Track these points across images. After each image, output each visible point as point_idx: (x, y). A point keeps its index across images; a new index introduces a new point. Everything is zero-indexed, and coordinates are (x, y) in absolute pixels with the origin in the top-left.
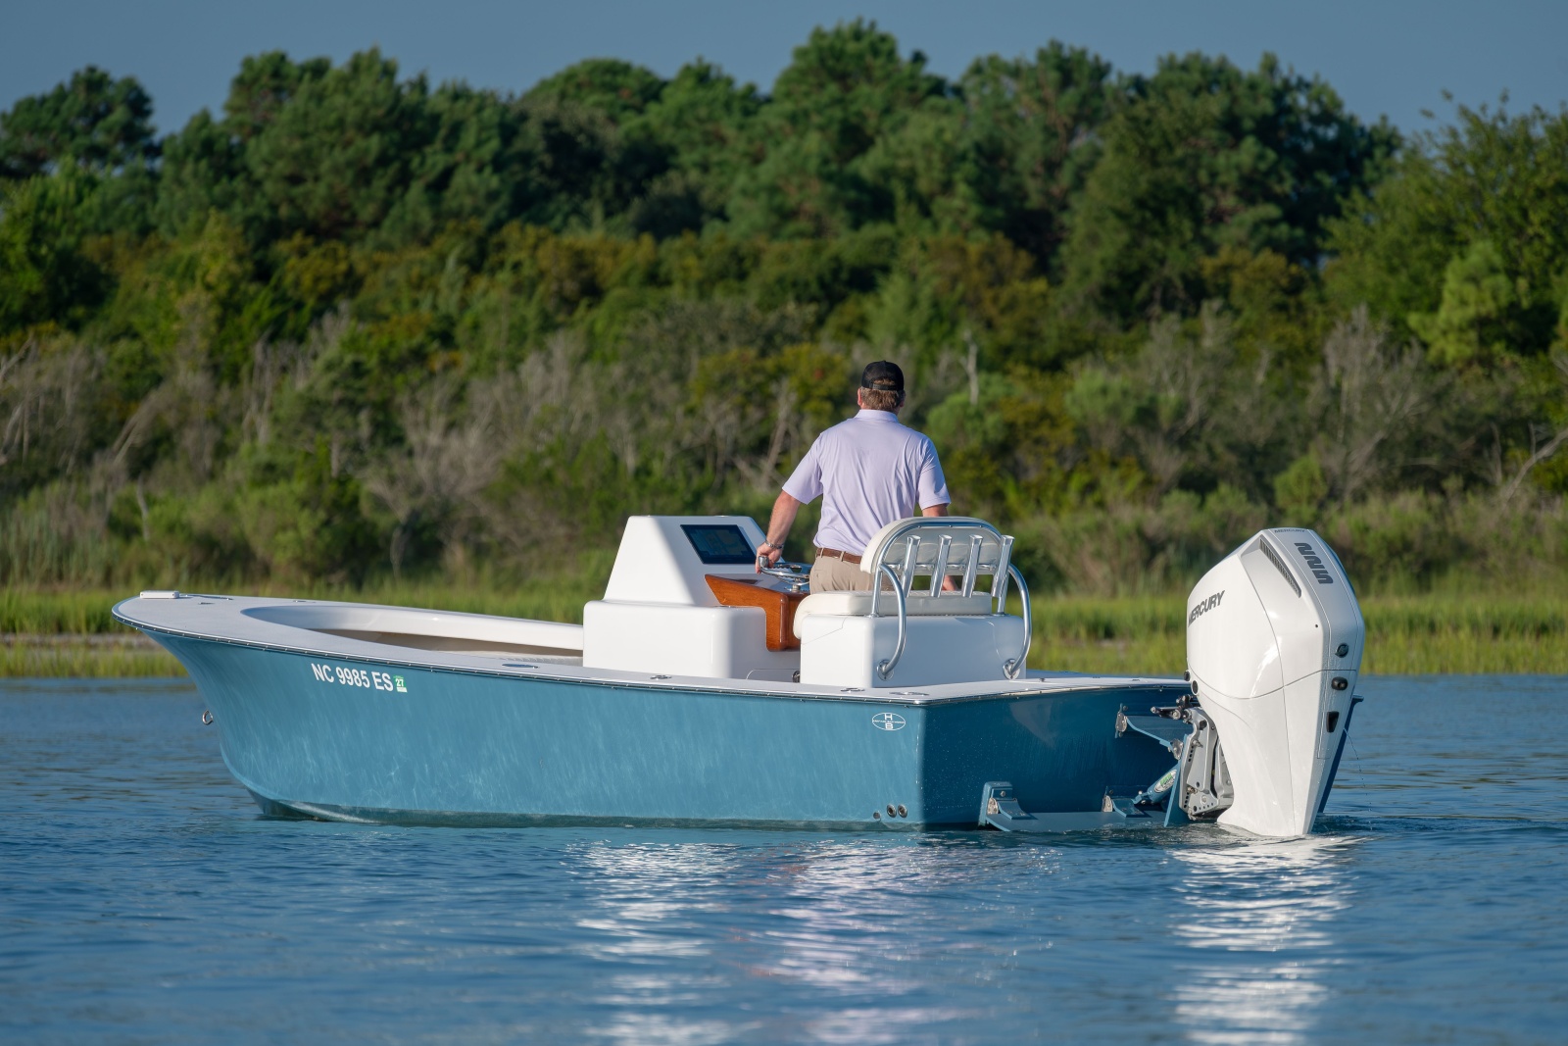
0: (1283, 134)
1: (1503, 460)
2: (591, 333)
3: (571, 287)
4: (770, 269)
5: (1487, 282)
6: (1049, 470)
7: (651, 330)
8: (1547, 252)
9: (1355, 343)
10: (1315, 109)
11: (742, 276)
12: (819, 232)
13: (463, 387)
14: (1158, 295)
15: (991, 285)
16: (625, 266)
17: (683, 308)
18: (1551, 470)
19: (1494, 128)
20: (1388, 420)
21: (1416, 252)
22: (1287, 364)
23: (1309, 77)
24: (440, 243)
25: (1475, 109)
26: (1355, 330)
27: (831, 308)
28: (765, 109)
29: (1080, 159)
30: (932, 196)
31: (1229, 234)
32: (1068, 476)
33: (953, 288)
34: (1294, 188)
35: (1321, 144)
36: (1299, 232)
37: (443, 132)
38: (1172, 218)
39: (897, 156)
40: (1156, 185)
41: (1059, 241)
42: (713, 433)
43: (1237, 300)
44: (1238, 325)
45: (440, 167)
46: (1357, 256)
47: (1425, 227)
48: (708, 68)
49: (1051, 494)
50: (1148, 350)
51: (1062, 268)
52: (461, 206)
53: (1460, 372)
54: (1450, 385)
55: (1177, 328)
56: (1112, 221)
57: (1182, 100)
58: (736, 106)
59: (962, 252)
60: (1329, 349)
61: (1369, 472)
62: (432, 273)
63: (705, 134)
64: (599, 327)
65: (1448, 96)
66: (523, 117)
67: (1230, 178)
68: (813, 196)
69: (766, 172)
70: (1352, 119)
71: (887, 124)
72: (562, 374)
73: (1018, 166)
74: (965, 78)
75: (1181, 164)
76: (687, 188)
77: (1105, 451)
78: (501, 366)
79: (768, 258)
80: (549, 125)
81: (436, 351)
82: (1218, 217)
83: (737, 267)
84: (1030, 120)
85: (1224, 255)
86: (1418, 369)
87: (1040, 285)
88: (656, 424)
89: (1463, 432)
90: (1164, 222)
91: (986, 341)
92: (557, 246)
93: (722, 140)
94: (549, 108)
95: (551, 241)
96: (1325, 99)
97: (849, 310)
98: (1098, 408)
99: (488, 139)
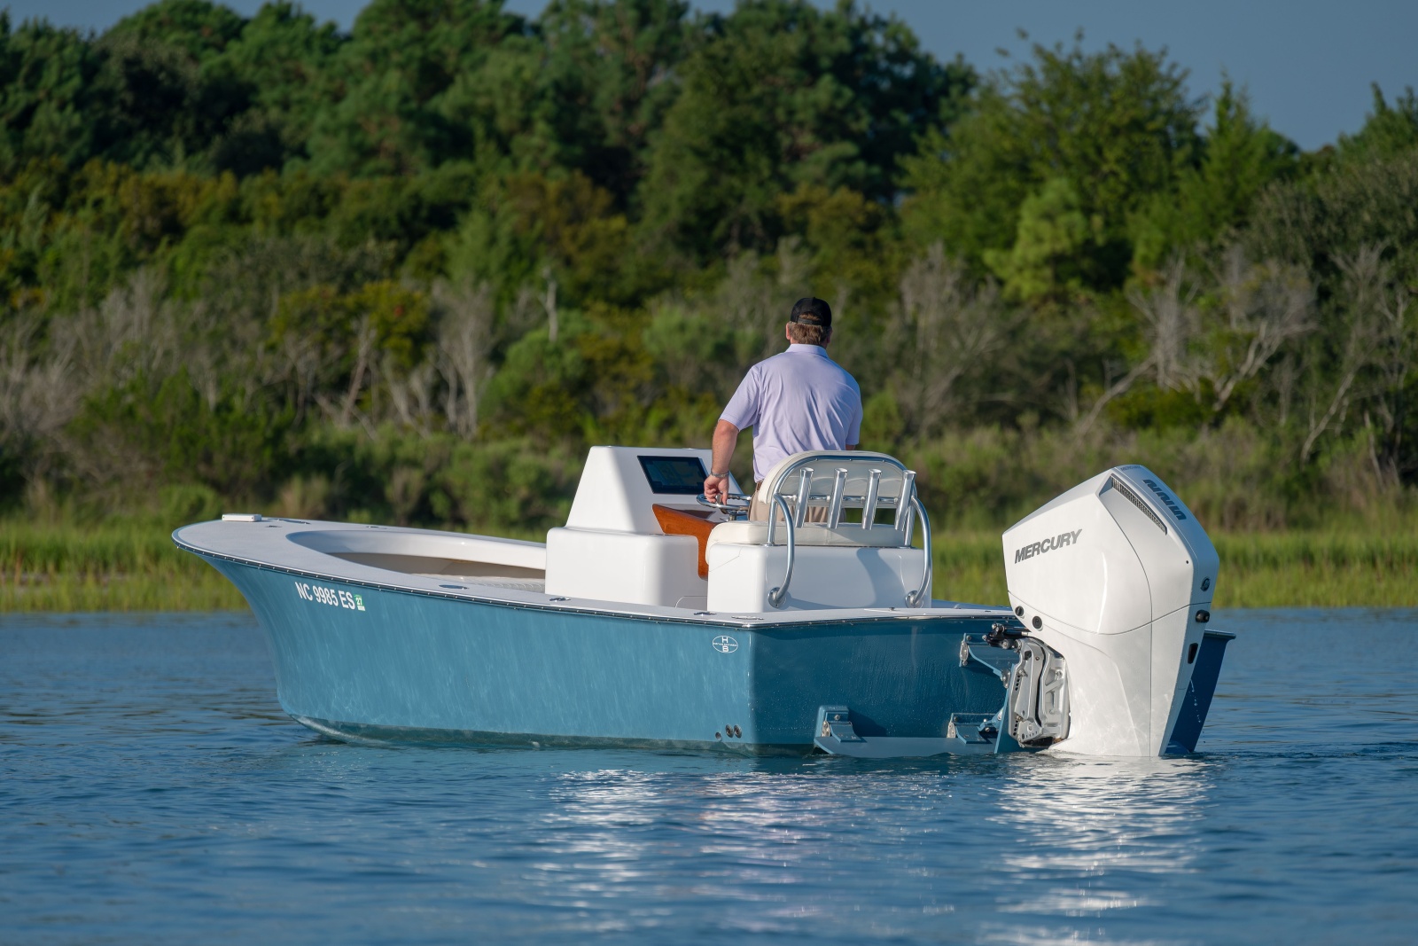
0: (859, 72)
1: (1078, 395)
2: (171, 269)
3: (152, 224)
4: (350, 207)
5: (1063, 220)
6: (628, 406)
7: (232, 267)
8: (1122, 189)
9: (931, 280)
10: (892, 48)
11: (323, 213)
12: (399, 169)
13: (45, 323)
14: (735, 232)
15: (570, 222)
16: (206, 204)
17: (263, 246)
18: (1125, 406)
19: (1069, 65)
20: (963, 356)
21: (992, 189)
22: (864, 300)
23: (885, 16)
24: (22, 180)
25: (1049, 47)
26: (931, 267)
27: (410, 247)
28: (345, 47)
29: (658, 97)
30: (511, 134)
31: (806, 172)
32: (646, 412)
33: (532, 225)
34: (871, 126)
35: (898, 81)
36: (876, 170)
37: (24, 71)
38: (750, 156)
39: (476, 94)
40: (734, 123)
41: (637, 179)
42: (294, 369)
43: (814, 237)
44: (815, 261)
45: (22, 105)
46: (932, 194)
47: (1001, 165)
48: (289, 6)
49: (629, 429)
50: (726, 287)
51: (640, 205)
52: (43, 144)
53: (1036, 309)
54: (1025, 322)
55: (755, 265)
56: (690, 159)
57: (760, 38)
58: (316, 44)
59: (541, 189)
60: (906, 286)
61: (945, 408)
62: (14, 210)
63: (286, 72)
64: (180, 264)
65: (1024, 35)
66: (105, 55)
67: (806, 115)
68: (394, 134)
69: (347, 109)
70: (928, 57)
71: (466, 62)
72: (143, 311)
73: (597, 104)
74: (544, 17)
75: (758, 102)
76: (267, 126)
77: (684, 387)
78: (82, 303)
79: (348, 195)
80: (131, 63)
81: (18, 287)
82: (796, 155)
83: (318, 204)
84: (609, 58)
85: (802, 193)
86: (994, 306)
87: (618, 223)
88: (237, 360)
89: (1038, 368)
90: (741, 160)
91: (565, 279)
92: (139, 183)
93: (302, 78)
94: (130, 46)
95: (133, 178)
96: (902, 37)
97: (428, 248)
98: (676, 344)
99: (70, 77)
